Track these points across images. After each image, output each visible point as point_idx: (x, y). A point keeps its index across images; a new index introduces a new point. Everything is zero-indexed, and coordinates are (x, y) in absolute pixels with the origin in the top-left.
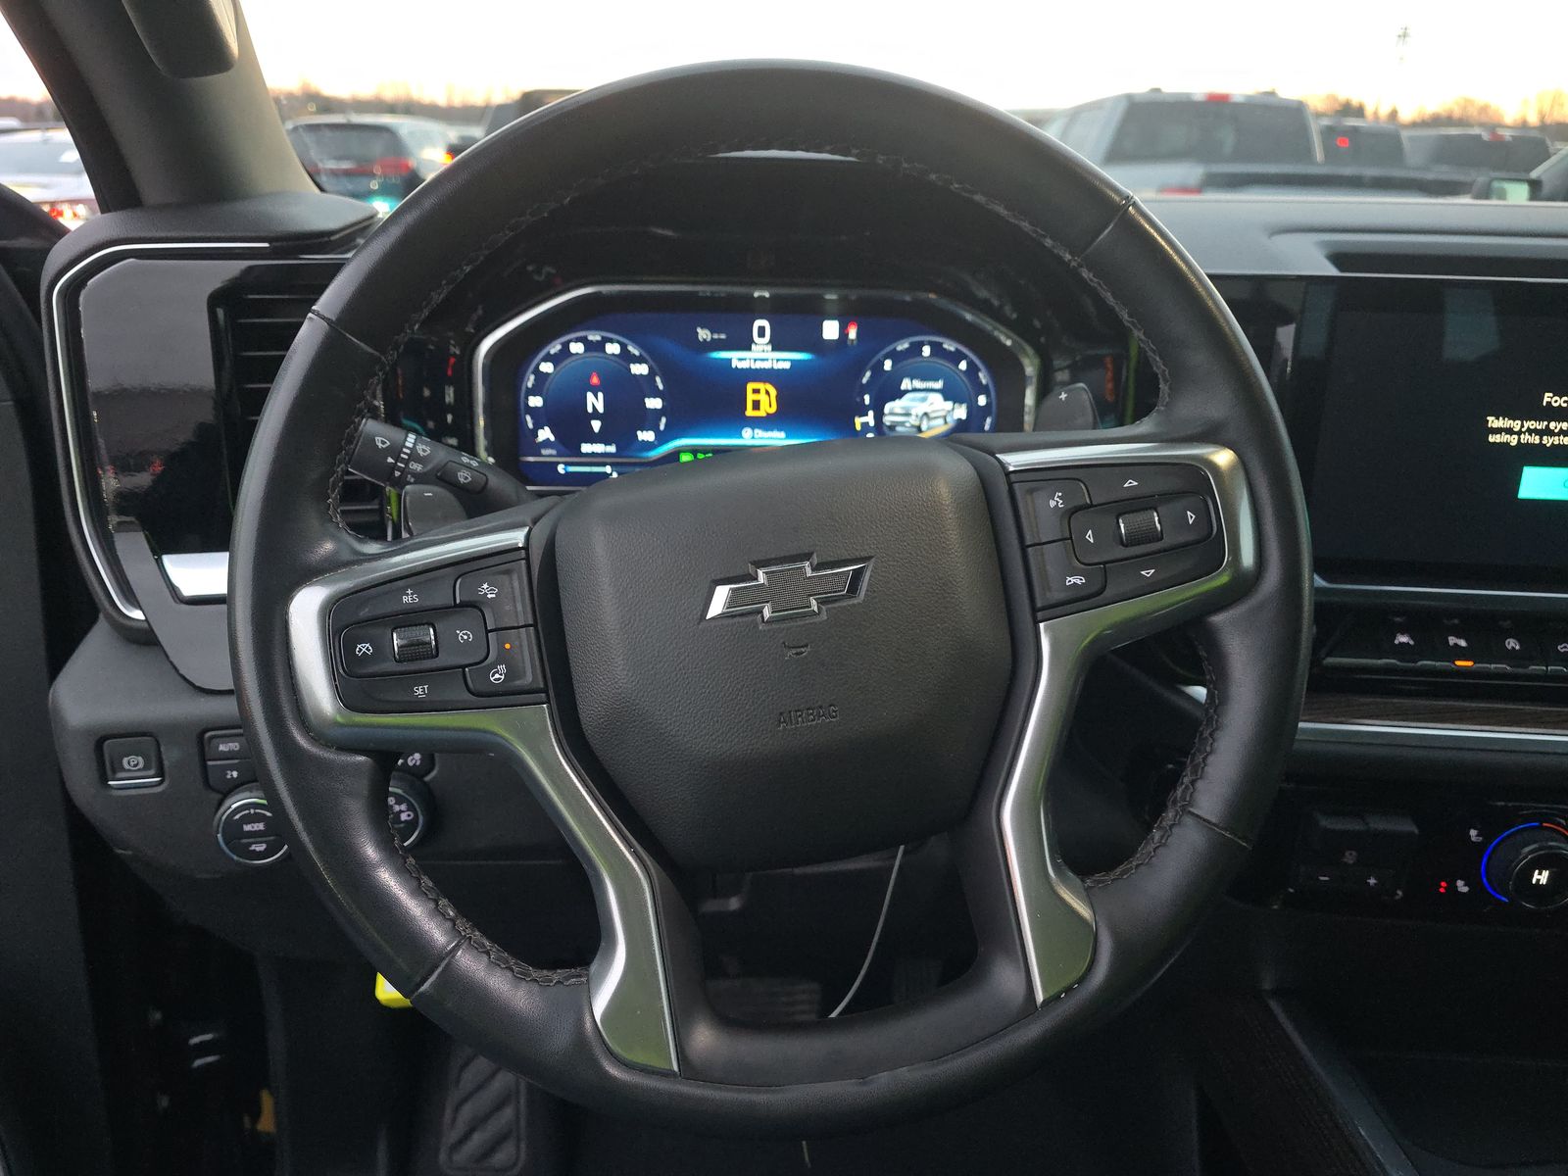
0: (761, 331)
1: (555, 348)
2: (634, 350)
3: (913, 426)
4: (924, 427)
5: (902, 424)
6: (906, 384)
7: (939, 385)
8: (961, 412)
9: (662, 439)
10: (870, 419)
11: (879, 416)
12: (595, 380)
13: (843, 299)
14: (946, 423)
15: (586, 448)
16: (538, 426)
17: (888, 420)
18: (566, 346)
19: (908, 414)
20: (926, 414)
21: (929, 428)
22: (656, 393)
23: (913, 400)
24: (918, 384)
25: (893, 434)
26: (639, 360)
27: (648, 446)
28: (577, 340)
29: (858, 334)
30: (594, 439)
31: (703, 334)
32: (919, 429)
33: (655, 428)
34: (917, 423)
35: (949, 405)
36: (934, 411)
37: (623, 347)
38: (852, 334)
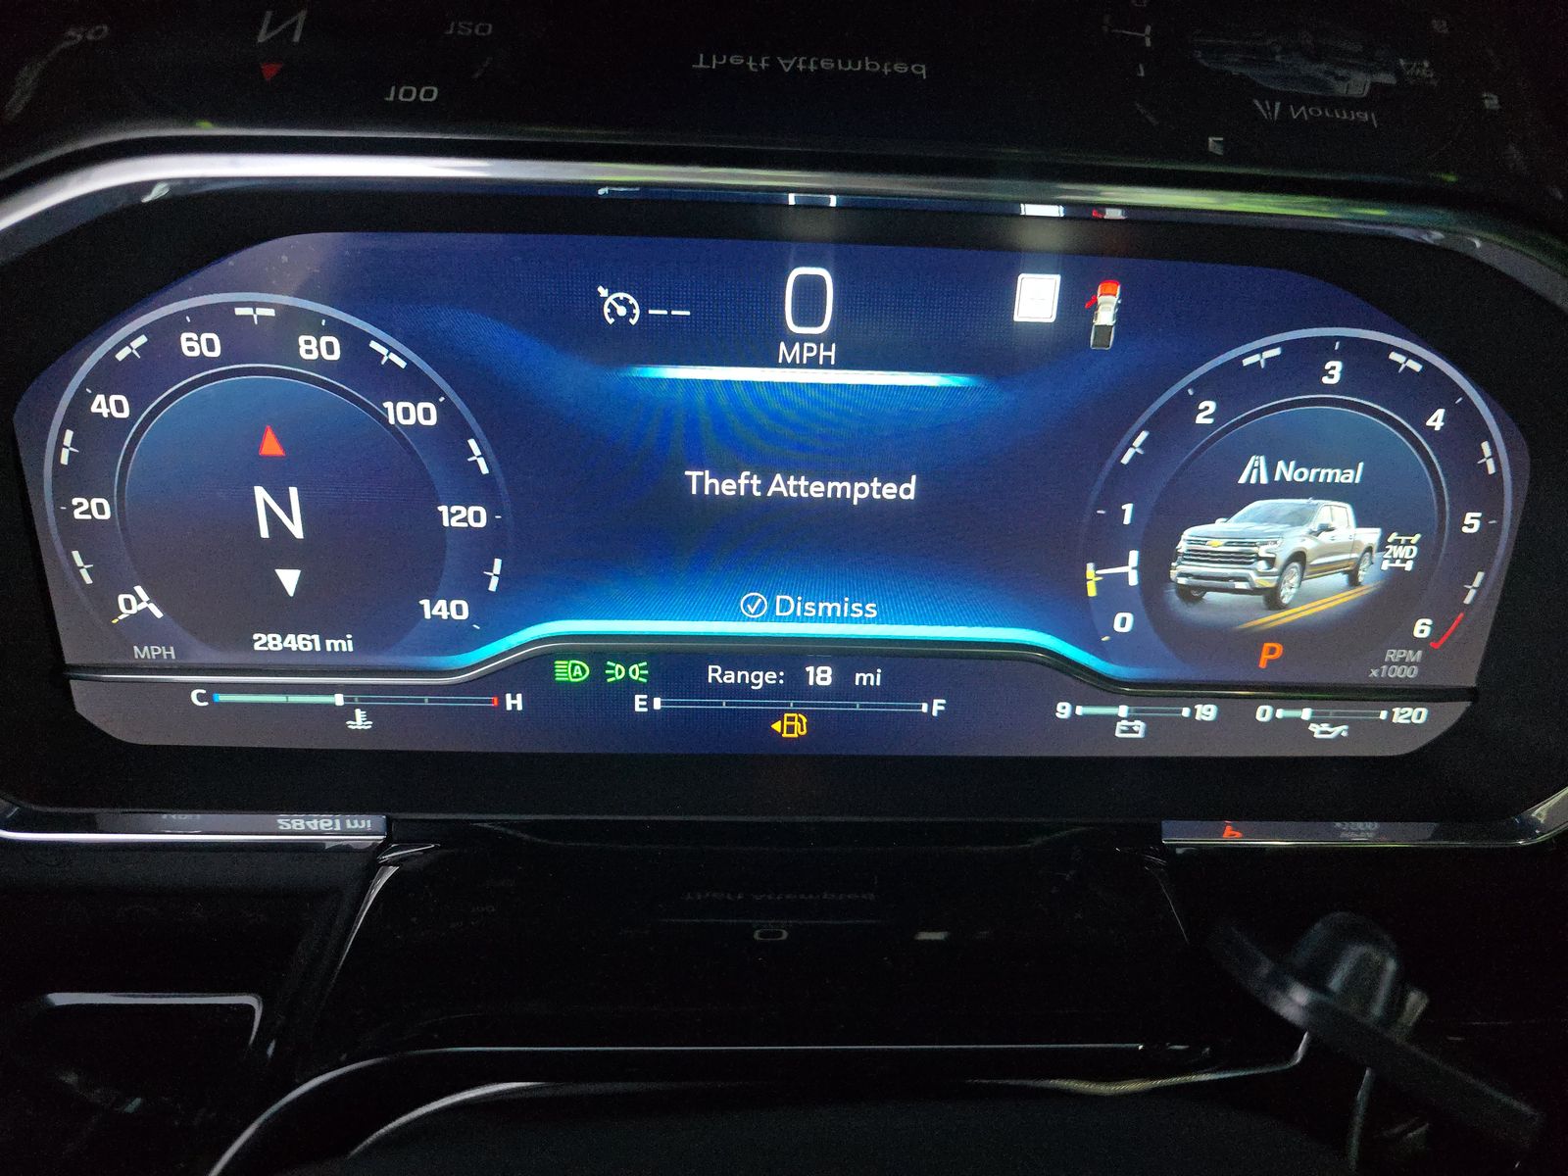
0: (810, 297)
1: (127, 341)
2: (390, 352)
3: (1255, 591)
4: (1287, 595)
5: (1223, 584)
6: (1255, 470)
7: (1352, 476)
8: (1404, 554)
9: (492, 618)
10: (1131, 570)
11: (1159, 557)
12: (271, 447)
13: (1081, 215)
14: (1353, 581)
15: (268, 642)
16: (111, 583)
17: (1181, 572)
18: (164, 335)
19: (1244, 558)
20: (1299, 557)
21: (1303, 598)
22: (472, 489)
23: (1268, 518)
24: (1287, 471)
25: (1192, 613)
26: (412, 386)
27: (456, 637)
28: (201, 320)
29: (1122, 313)
30: (287, 616)
31: (616, 303)
32: (1272, 599)
33: (473, 590)
34: (1268, 582)
35: (1371, 536)
36: (1325, 551)
37: (355, 343)
38: (1106, 313)
